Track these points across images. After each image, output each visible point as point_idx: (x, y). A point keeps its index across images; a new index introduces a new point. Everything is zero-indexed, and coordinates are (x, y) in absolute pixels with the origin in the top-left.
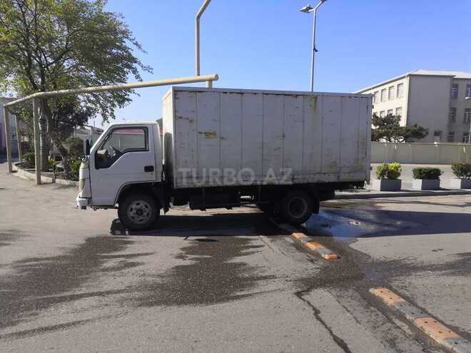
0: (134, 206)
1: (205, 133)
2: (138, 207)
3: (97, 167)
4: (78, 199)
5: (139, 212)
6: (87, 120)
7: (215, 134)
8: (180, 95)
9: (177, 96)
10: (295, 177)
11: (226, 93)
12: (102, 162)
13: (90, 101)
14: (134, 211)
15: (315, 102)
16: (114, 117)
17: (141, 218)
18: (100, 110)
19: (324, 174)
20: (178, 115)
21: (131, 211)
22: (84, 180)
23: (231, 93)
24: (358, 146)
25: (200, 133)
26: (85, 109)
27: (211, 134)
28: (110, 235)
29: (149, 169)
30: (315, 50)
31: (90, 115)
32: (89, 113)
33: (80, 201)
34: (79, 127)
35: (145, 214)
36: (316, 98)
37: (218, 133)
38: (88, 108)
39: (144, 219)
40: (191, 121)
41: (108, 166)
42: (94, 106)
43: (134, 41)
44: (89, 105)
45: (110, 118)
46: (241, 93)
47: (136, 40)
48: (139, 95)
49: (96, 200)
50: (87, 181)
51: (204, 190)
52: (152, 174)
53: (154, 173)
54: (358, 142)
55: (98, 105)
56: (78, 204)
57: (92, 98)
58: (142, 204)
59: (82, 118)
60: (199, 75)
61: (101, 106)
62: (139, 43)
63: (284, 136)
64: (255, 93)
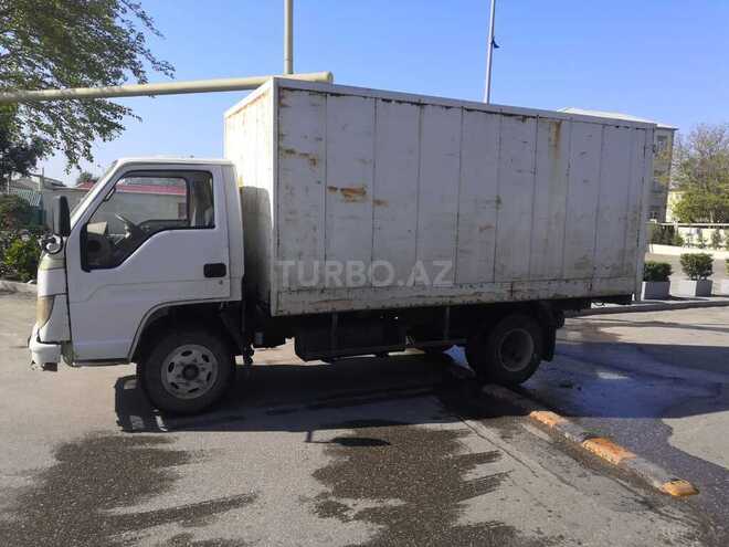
0: (177, 358)
1: (342, 190)
2: (188, 360)
3: (87, 266)
4: (34, 345)
5: (190, 372)
6: (34, 164)
7: (363, 193)
8: (290, 98)
9: (283, 101)
10: (516, 287)
11: (389, 101)
12: (99, 253)
13: (40, 126)
14: (178, 370)
15: (557, 134)
16: (90, 159)
17: (194, 385)
18: (63, 144)
19: (567, 281)
20: (285, 145)
21: (170, 370)
22: (51, 298)
23: (400, 102)
24: (627, 226)
25: (333, 189)
26: (29, 141)
27: (354, 191)
28: (117, 430)
29: (214, 271)
30: (494, 45)
31: (40, 154)
32: (39, 148)
33: (40, 352)
34: (17, 177)
35: (203, 376)
36: (558, 125)
37: (369, 191)
38: (37, 141)
39: (202, 387)
40: (314, 162)
41: (114, 263)
42: (48, 137)
43: (139, 11)
44: (39, 133)
45: (82, 161)
46: (420, 103)
47: (143, 8)
48: (140, 118)
49: (81, 346)
50: (61, 300)
51: (335, 318)
52: (221, 283)
53: (226, 280)
54: (626, 218)
55: (59, 134)
56: (35, 357)
57: (46, 121)
58: (197, 353)
59: (24, 158)
60: (291, 72)
61: (65, 137)
62: (148, 15)
63: (499, 201)
64: (447, 106)
